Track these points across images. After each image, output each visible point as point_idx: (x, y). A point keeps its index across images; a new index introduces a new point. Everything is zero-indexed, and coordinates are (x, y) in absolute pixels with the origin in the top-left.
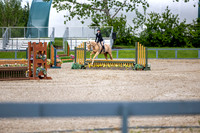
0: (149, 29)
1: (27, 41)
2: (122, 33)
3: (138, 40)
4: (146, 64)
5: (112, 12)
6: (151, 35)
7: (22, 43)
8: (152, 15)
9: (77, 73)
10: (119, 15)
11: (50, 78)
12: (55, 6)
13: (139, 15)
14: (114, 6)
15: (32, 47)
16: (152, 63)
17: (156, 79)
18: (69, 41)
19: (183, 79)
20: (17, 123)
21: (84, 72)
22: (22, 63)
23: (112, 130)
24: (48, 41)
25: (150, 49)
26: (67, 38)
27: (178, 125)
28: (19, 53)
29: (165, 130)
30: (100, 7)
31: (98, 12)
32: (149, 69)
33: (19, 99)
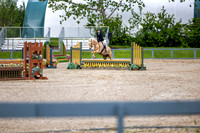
0: (145, 29)
1: (22, 41)
2: (118, 33)
3: (134, 40)
4: (142, 64)
5: (108, 12)
6: (147, 36)
7: (17, 43)
8: (148, 15)
9: (73, 73)
10: (114, 15)
11: (45, 78)
12: (51, 6)
13: (135, 15)
14: (110, 6)
15: (27, 47)
16: (148, 63)
17: (152, 79)
18: (65, 41)
19: (179, 79)
20: (12, 123)
21: (79, 72)
22: (17, 63)
23: (107, 129)
24: (44, 41)
25: (146, 49)
26: (63, 38)
27: (174, 125)
28: (15, 53)
29: (160, 130)
30: (96, 7)
31: (94, 12)
32: (145, 69)
33: (14, 99)
